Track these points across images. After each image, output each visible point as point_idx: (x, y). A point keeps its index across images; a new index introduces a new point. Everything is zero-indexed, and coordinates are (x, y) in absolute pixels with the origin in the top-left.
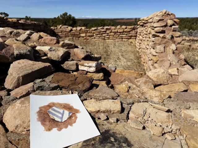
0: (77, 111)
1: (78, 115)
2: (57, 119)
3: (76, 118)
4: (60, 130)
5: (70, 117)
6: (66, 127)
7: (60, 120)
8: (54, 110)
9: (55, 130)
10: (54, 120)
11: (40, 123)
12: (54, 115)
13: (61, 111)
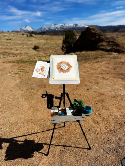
0: (71, 67)
1: (71, 69)
2: (63, 69)
3: (70, 70)
4: (64, 73)
5: (68, 69)
6: (66, 72)
7: (64, 69)
8: (63, 65)
9: (62, 73)
10: (62, 69)
11: (57, 69)
12: (63, 67)
13: (65, 65)
